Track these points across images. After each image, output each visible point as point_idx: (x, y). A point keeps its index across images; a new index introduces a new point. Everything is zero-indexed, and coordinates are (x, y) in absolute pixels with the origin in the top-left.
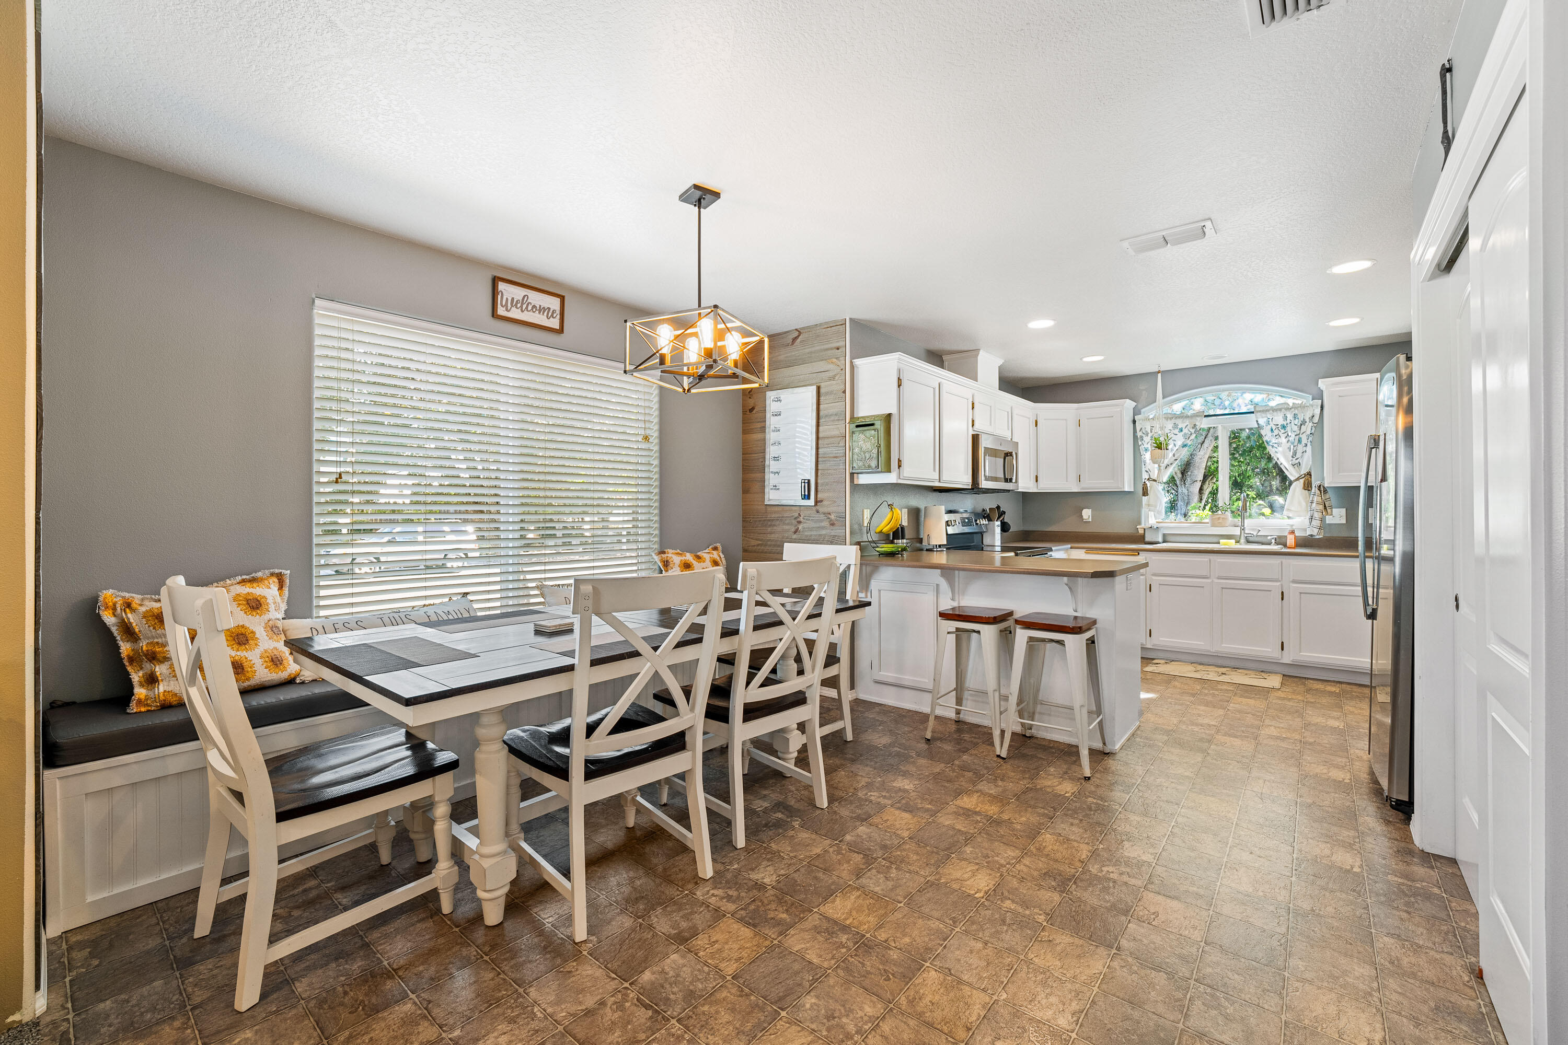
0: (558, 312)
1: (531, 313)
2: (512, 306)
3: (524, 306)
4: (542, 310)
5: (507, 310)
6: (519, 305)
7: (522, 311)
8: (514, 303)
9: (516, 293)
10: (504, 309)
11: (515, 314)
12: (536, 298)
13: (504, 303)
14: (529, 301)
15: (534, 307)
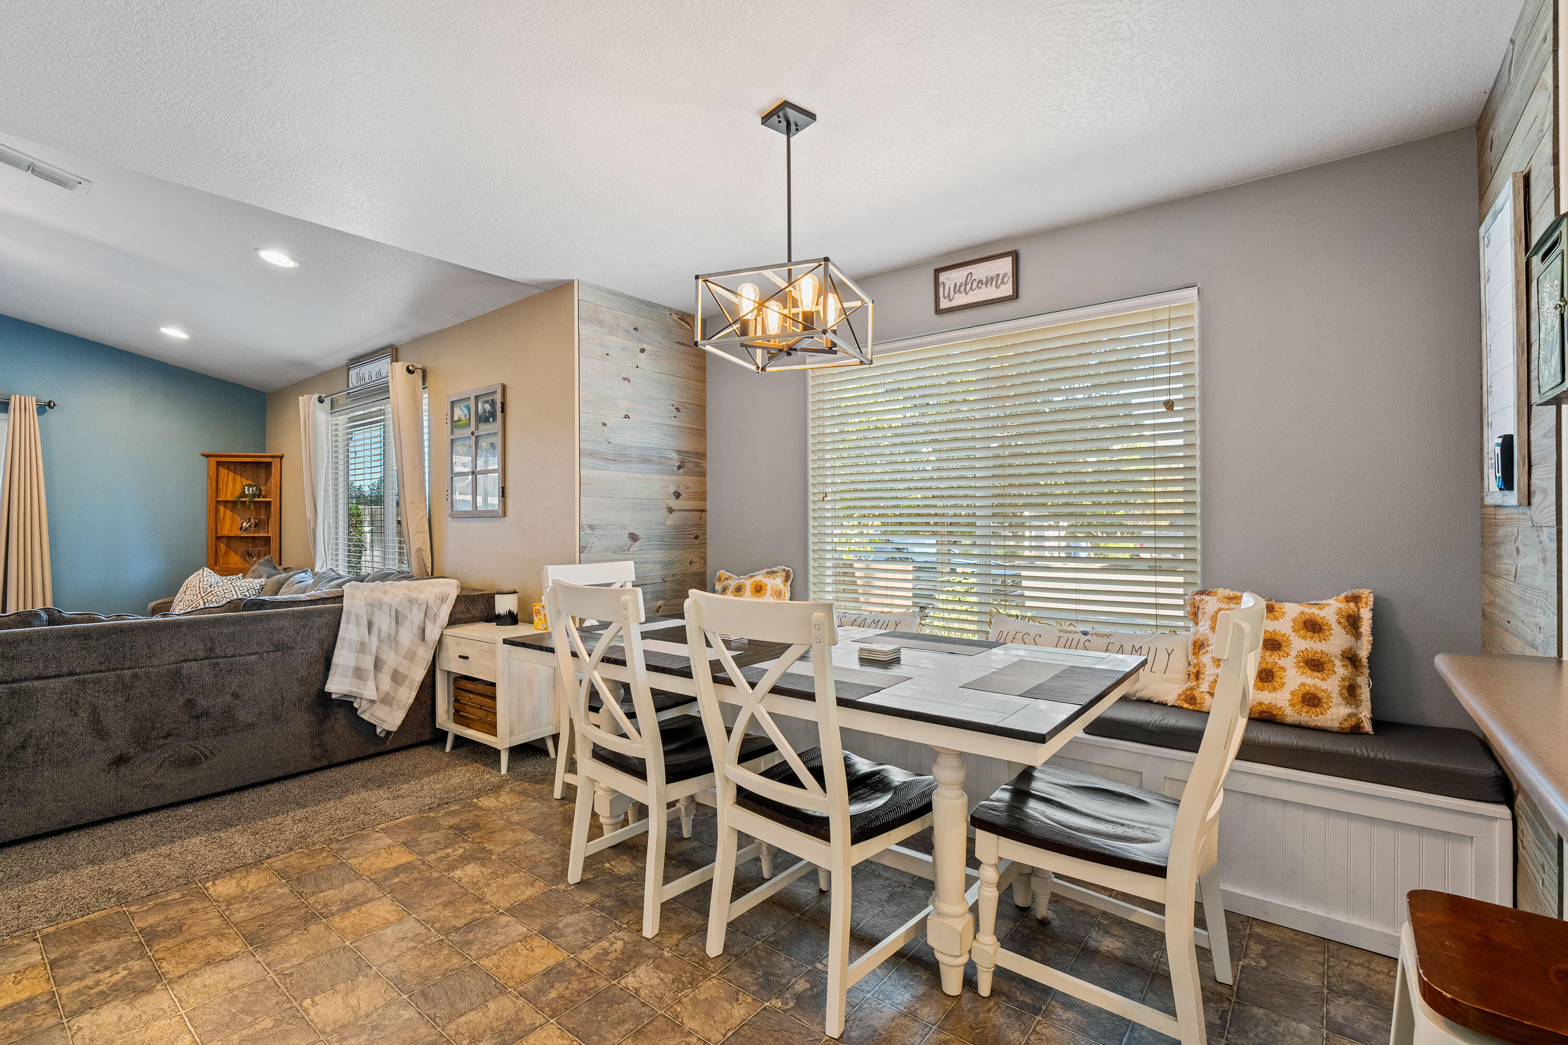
0: (1010, 274)
1: (977, 291)
2: (955, 293)
3: (968, 287)
4: (989, 281)
5: (950, 300)
6: (962, 289)
7: (966, 293)
8: (957, 289)
9: (958, 276)
10: (947, 300)
11: (961, 300)
12: (981, 271)
13: (946, 295)
14: (973, 278)
15: (980, 282)
